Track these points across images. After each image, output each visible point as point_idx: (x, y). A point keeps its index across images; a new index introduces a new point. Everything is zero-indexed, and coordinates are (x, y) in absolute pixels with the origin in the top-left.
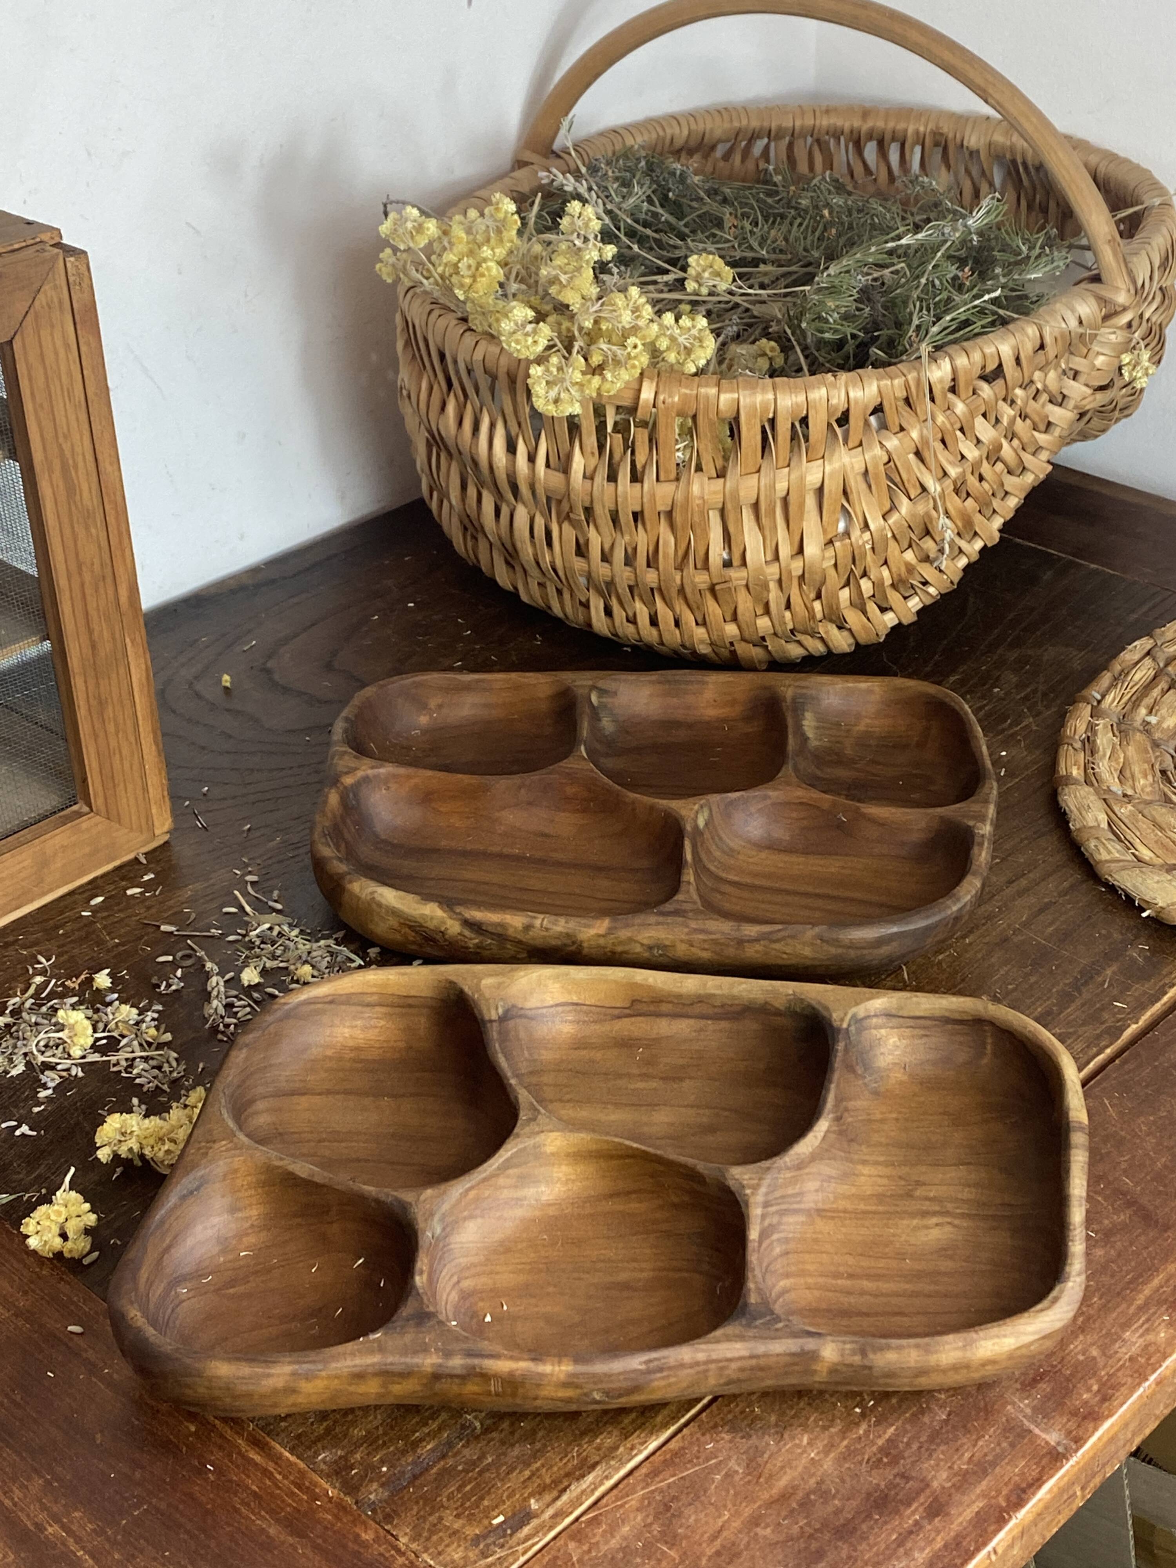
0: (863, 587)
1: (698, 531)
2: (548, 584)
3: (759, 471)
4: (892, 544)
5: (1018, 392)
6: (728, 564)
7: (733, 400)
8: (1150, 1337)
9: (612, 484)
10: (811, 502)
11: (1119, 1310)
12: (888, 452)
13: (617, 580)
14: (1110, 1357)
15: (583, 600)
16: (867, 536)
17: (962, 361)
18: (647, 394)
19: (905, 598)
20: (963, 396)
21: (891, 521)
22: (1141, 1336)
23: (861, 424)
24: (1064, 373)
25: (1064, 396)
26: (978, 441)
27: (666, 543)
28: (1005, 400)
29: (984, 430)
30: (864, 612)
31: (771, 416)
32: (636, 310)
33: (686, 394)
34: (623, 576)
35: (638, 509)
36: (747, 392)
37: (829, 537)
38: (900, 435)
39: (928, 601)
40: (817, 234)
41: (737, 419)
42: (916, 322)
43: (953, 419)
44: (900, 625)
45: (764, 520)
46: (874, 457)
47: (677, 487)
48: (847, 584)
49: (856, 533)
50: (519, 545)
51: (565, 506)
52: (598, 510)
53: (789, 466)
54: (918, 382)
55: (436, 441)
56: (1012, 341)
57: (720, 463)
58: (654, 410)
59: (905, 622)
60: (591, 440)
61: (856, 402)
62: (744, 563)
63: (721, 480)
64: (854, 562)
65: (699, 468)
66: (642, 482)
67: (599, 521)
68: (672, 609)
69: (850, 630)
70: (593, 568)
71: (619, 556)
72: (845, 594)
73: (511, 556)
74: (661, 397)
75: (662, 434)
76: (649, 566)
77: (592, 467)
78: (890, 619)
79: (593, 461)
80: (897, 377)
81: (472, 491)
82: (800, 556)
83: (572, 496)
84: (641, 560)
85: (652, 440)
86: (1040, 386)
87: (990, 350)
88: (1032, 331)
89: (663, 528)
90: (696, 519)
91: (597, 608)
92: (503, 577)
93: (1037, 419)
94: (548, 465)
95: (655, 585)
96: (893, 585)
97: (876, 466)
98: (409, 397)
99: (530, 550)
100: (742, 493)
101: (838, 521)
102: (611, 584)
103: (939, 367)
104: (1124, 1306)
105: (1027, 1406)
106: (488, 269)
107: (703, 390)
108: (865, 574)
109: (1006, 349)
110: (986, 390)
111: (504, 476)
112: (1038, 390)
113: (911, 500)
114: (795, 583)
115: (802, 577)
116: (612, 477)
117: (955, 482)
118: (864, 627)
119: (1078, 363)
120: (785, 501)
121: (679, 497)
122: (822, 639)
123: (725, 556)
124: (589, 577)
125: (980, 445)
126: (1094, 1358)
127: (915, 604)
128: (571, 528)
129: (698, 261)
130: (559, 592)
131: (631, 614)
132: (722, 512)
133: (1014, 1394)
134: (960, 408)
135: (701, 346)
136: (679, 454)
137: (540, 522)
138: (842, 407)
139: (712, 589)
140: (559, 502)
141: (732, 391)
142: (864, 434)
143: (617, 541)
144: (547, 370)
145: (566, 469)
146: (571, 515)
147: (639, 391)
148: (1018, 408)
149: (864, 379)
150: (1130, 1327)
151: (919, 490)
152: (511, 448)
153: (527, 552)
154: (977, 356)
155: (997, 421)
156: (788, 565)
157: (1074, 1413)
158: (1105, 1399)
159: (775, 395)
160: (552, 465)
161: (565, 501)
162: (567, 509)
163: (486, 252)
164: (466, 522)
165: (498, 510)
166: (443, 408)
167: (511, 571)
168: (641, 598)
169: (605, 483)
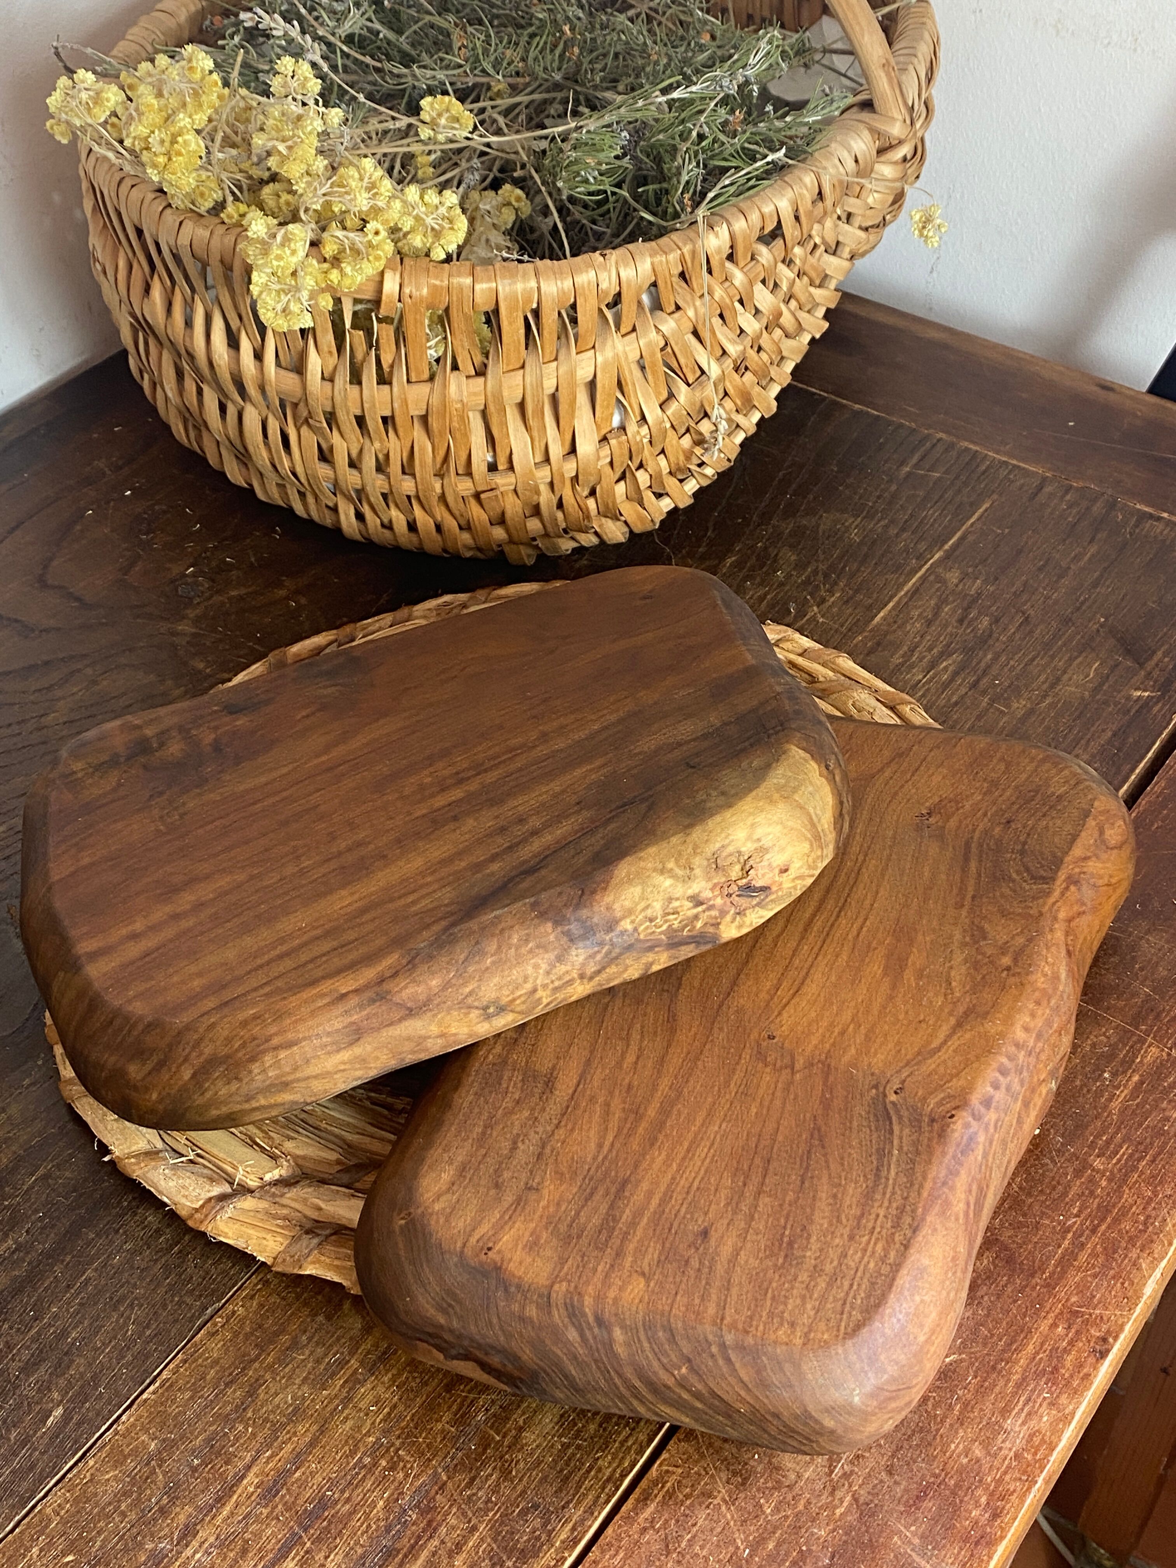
0: (640, 480)
1: (458, 435)
2: (288, 486)
3: (523, 367)
4: (671, 433)
5: (797, 250)
6: (493, 468)
7: (490, 289)
8: (1032, 1423)
9: (356, 388)
10: (582, 398)
11: (997, 1389)
12: (664, 336)
13: (369, 489)
14: (995, 1455)
15: (331, 504)
16: (644, 430)
17: (740, 225)
18: (391, 286)
19: (681, 481)
20: (742, 264)
21: (669, 413)
22: (1024, 1423)
23: (634, 307)
24: (839, 218)
25: (838, 243)
26: (757, 311)
27: (423, 449)
28: (783, 261)
29: (763, 298)
30: (641, 504)
31: (535, 306)
32: (372, 186)
33: (435, 286)
34: (376, 484)
35: (387, 413)
36: (506, 282)
37: (604, 432)
38: (676, 315)
39: (705, 483)
40: (558, 52)
41: (496, 311)
42: (685, 178)
43: (733, 291)
44: (676, 510)
45: (531, 422)
46: (649, 344)
47: (432, 389)
48: (623, 477)
49: (632, 428)
50: (251, 449)
51: (303, 411)
52: (341, 416)
53: (556, 359)
54: (694, 253)
55: (142, 326)
56: (789, 194)
57: (478, 359)
58: (399, 305)
59: (681, 506)
60: (328, 338)
61: (629, 285)
62: (511, 468)
63: (481, 380)
64: (631, 459)
65: (455, 367)
66: (390, 383)
67: (342, 428)
68: (432, 516)
69: (626, 522)
70: (340, 477)
71: (369, 463)
72: (621, 488)
73: (244, 457)
74: (407, 291)
75: (410, 330)
76: (404, 473)
77: (331, 368)
78: (666, 505)
79: (333, 360)
80: (672, 250)
81: (190, 386)
82: (572, 456)
83: (310, 401)
84: (395, 468)
85: (400, 337)
86: (818, 240)
87: (768, 209)
88: (809, 179)
89: (418, 433)
90: (455, 424)
91: (347, 515)
92: (234, 473)
93: (813, 274)
94: (278, 364)
95: (412, 493)
96: (670, 473)
97: (653, 354)
98: (105, 273)
99: (265, 454)
100: (505, 394)
101: (612, 415)
102: (361, 493)
103: (717, 236)
104: (1002, 1383)
105: (914, 1534)
106: (186, 142)
107: (455, 281)
108: (641, 466)
109: (784, 205)
110: (765, 254)
111: (228, 376)
112: (815, 246)
113: (689, 385)
114: (568, 484)
115: (575, 479)
116: (356, 378)
117: (735, 361)
118: (641, 518)
119: (852, 204)
120: (554, 399)
121: (435, 401)
122: (596, 533)
123: (490, 459)
124: (336, 484)
125: (759, 316)
126: (978, 1460)
127: (691, 486)
128: (311, 434)
129: (432, 104)
130: (302, 495)
131: (386, 521)
132: (484, 414)
133: (898, 1519)
134: (739, 277)
135: (452, 229)
136: (431, 352)
137: (274, 426)
138: (615, 290)
139: (477, 496)
140: (295, 405)
141: (489, 280)
142: (638, 315)
143: (366, 448)
145: (300, 368)
146: (311, 421)
147: (381, 283)
148: (796, 270)
149: (637, 258)
150: (1010, 1412)
151: (699, 373)
152: (233, 343)
153: (261, 456)
154: (754, 217)
155: (776, 285)
156: (560, 468)
157: (966, 1540)
158: (995, 1516)
159: (538, 282)
160: (283, 364)
161: (302, 405)
162: (305, 414)
163: (183, 120)
164: (186, 414)
165: (223, 408)
166: (147, 289)
167: (244, 470)
168: (397, 506)
169: (348, 386)
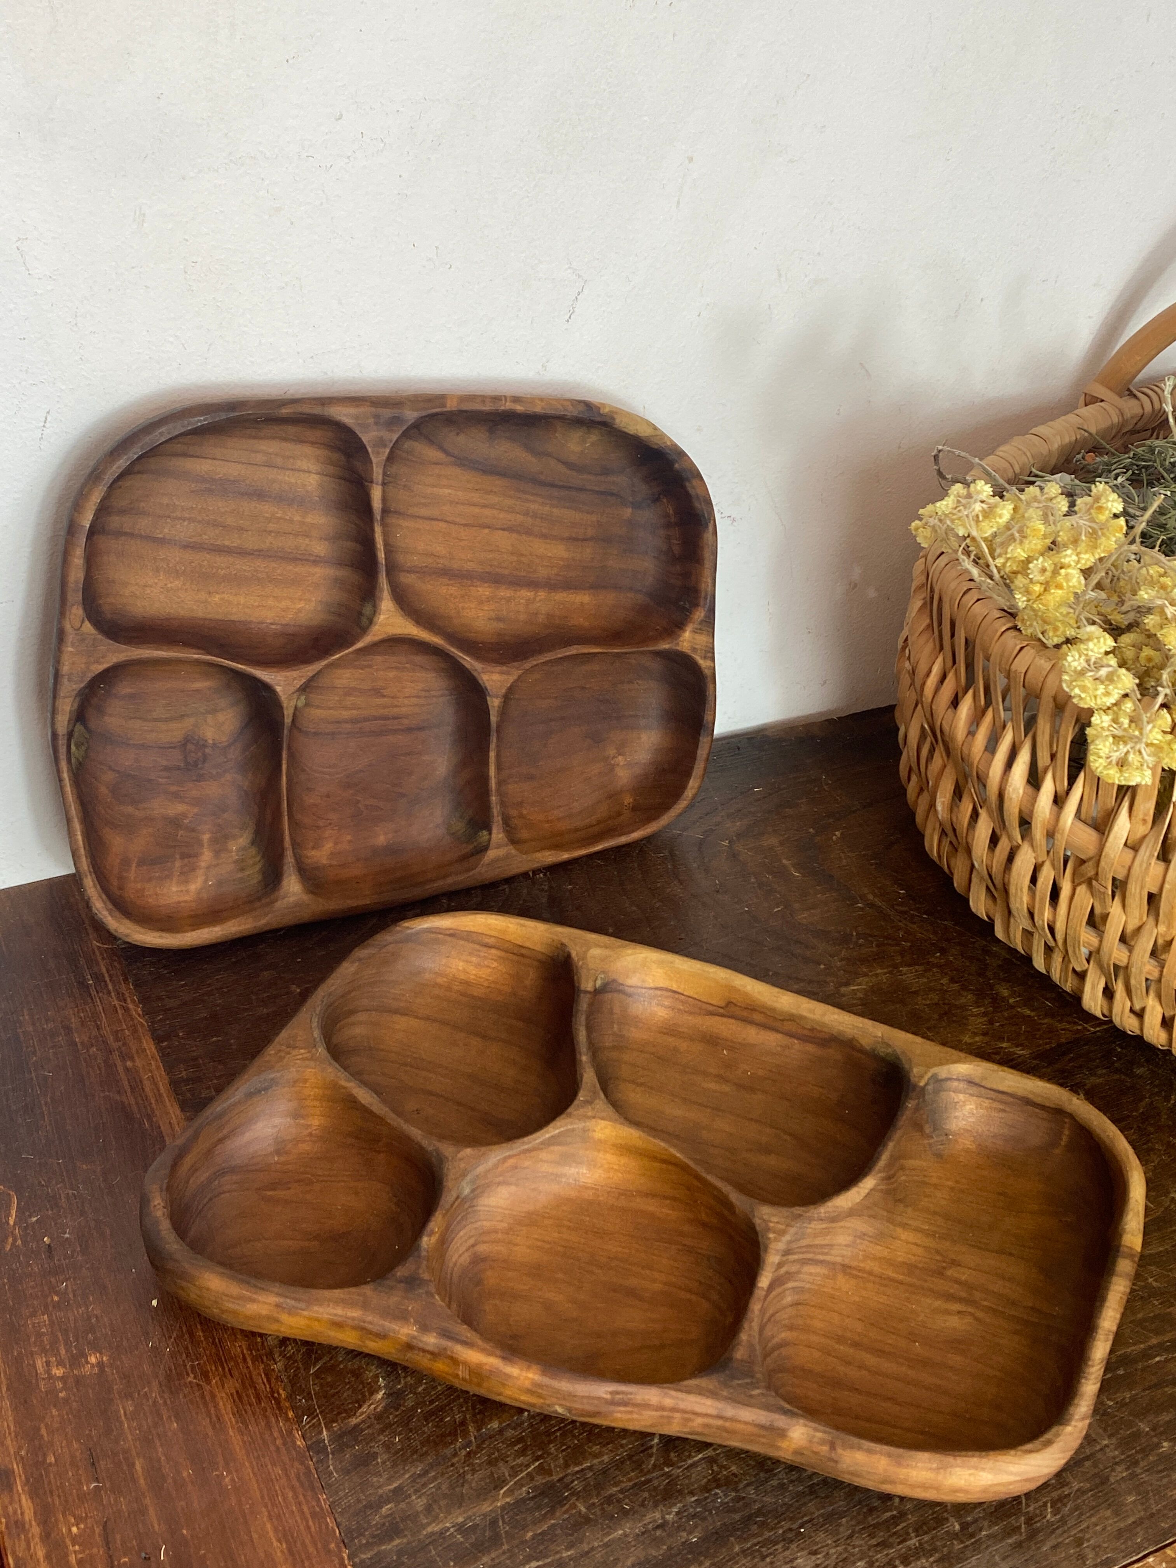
2: (1036, 936)
9: (1161, 866)
13: (1134, 970)
15: (1078, 969)
34: (1145, 967)
50: (1012, 890)
51: (1089, 870)
52: (1133, 887)
55: (935, 734)
60: (1147, 806)
67: (1129, 900)
70: (1104, 948)
71: (1145, 944)
77: (1140, 836)
79: (1144, 830)
81: (966, 807)
83: (1102, 863)
91: (1093, 987)
92: (979, 904)
94: (1078, 816)
99: (1025, 899)
102: (1122, 970)
106: (1067, 577)
111: (1016, 811)
116: (1164, 856)
124: (1095, 952)
128: (1088, 894)
130: (1050, 951)
131: (1138, 1007)
137: (1047, 876)
140: (1082, 862)
143: (1147, 927)
144: (1115, 721)
145: (1103, 827)
146: (1094, 882)
152: (1034, 780)
153: (1020, 899)
160: (1083, 816)
161: (1089, 866)
162: (1091, 873)
163: (1069, 556)
164: (949, 831)
165: (994, 840)
166: (955, 703)
167: (990, 902)
168: (1159, 996)
169: (1154, 861)
